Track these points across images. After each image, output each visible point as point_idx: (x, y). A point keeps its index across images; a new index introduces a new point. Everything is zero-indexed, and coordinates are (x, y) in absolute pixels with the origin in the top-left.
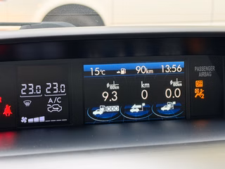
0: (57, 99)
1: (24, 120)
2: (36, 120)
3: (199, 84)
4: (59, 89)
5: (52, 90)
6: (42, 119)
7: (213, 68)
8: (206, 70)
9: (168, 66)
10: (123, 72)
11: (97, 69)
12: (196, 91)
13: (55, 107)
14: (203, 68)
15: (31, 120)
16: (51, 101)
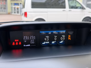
0: (33, 40)
1: (24, 46)
2: (28, 45)
3: (69, 36)
4: (34, 38)
5: (32, 38)
6: (29, 45)
7: (73, 32)
8: (71, 33)
9: (61, 32)
10: (50, 33)
11: (43, 32)
12: (69, 38)
13: (32, 42)
14: (70, 32)
15: (26, 46)
16: (31, 40)
